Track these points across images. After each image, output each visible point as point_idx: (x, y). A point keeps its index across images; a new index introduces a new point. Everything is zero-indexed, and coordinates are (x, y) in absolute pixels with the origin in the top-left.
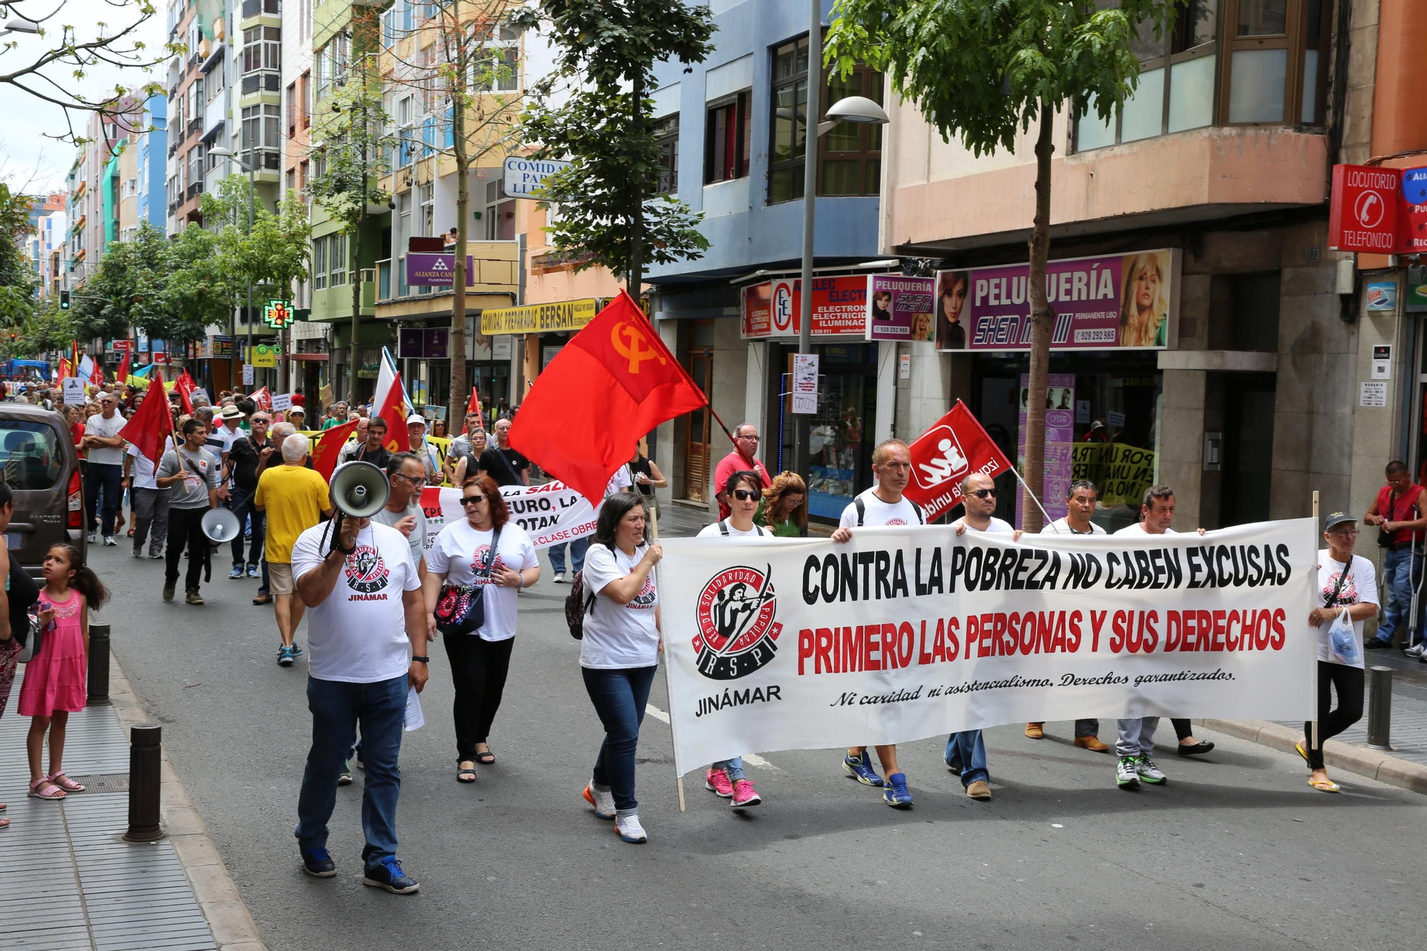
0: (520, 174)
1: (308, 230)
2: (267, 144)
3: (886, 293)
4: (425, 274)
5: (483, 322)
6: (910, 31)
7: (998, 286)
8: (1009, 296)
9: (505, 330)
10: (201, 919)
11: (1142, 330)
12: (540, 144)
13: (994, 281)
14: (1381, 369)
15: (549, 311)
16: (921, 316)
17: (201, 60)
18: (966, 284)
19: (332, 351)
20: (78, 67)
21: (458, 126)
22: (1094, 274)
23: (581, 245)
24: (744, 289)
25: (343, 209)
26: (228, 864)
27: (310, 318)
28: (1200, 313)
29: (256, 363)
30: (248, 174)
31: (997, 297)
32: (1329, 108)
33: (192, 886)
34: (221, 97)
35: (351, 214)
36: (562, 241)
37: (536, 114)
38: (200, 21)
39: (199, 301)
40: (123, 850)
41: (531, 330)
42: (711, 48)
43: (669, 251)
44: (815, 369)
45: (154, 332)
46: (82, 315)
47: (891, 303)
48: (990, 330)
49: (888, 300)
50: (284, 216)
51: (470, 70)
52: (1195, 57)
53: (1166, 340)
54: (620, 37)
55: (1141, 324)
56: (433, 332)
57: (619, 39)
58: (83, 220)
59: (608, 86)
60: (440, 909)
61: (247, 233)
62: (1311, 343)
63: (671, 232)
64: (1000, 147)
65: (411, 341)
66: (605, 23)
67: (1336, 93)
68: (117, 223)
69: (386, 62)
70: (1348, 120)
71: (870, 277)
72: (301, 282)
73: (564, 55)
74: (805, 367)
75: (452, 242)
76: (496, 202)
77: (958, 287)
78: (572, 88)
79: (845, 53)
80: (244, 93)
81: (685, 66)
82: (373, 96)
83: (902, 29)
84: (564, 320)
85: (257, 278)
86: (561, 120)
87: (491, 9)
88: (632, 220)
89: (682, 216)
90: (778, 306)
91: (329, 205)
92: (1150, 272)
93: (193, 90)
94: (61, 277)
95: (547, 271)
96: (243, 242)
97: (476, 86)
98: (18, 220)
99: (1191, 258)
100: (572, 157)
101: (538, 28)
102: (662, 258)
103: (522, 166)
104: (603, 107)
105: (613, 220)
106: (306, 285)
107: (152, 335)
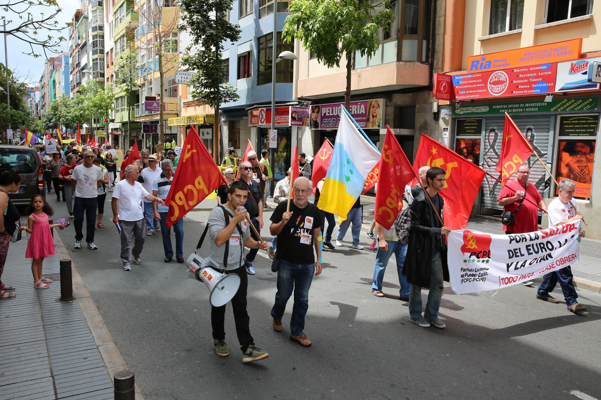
0: (180, 76)
1: (113, 96)
2: (101, 70)
3: (295, 112)
4: (150, 108)
5: (169, 122)
6: (310, 27)
7: (329, 110)
8: (332, 113)
9: (175, 124)
10: (90, 334)
11: (374, 123)
12: (187, 66)
13: (328, 108)
14: (445, 134)
15: (190, 118)
16: (305, 119)
17: (79, 45)
18: (319, 109)
19: (122, 131)
20: (35, 30)
21: (160, 62)
22: (359, 106)
23: (200, 97)
24: (250, 111)
25: (124, 88)
26: (99, 308)
27: (115, 122)
28: (391, 118)
29: (99, 136)
30: (95, 79)
31: (329, 113)
32: (429, 57)
33: (86, 320)
34: (86, 56)
35: (127, 90)
36: (194, 96)
37: (186, 57)
38: (79, 33)
39: (81, 117)
40: (59, 305)
41: (184, 124)
42: (240, 37)
43: (228, 99)
44: (276, 134)
45: (67, 126)
46: (45, 122)
47: (297, 115)
48: (327, 123)
49: (296, 114)
50: (106, 91)
51: (163, 46)
52: (391, 41)
53: (381, 126)
54: (212, 33)
55: (373, 121)
56: (153, 125)
57: (212, 34)
58: (45, 94)
59: (208, 48)
60: (178, 324)
61: (95, 96)
62: (425, 127)
63: (228, 93)
64: (335, 65)
65: (146, 128)
66: (207, 28)
67: (432, 53)
68: (55, 94)
69: (137, 43)
70: (435, 61)
71: (290, 107)
72: (112, 111)
73: (195, 39)
74: (273, 134)
75: (159, 98)
76: (171, 86)
77: (317, 110)
78: (197, 49)
79: (289, 35)
80: (93, 54)
81: (232, 43)
82: (133, 54)
83: (308, 27)
84: (194, 121)
85: (98, 110)
86: (194, 59)
87: (170, 27)
88: (216, 90)
89: (231, 89)
90: (261, 116)
91: (120, 87)
92: (376, 105)
93: (77, 54)
94: (39, 111)
95: (188, 107)
96: (94, 99)
97: (165, 50)
98: (22, 91)
99: (388, 101)
100: (198, 70)
101: (186, 30)
102: (225, 101)
103: (181, 74)
104: (206, 55)
105: (210, 90)
106: (113, 112)
107: (67, 127)
